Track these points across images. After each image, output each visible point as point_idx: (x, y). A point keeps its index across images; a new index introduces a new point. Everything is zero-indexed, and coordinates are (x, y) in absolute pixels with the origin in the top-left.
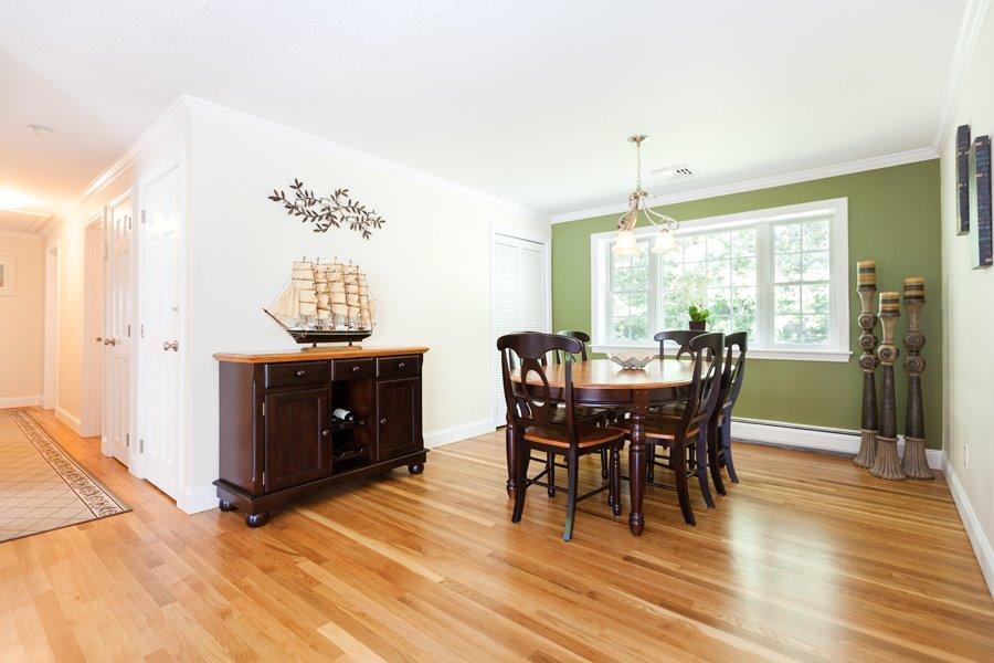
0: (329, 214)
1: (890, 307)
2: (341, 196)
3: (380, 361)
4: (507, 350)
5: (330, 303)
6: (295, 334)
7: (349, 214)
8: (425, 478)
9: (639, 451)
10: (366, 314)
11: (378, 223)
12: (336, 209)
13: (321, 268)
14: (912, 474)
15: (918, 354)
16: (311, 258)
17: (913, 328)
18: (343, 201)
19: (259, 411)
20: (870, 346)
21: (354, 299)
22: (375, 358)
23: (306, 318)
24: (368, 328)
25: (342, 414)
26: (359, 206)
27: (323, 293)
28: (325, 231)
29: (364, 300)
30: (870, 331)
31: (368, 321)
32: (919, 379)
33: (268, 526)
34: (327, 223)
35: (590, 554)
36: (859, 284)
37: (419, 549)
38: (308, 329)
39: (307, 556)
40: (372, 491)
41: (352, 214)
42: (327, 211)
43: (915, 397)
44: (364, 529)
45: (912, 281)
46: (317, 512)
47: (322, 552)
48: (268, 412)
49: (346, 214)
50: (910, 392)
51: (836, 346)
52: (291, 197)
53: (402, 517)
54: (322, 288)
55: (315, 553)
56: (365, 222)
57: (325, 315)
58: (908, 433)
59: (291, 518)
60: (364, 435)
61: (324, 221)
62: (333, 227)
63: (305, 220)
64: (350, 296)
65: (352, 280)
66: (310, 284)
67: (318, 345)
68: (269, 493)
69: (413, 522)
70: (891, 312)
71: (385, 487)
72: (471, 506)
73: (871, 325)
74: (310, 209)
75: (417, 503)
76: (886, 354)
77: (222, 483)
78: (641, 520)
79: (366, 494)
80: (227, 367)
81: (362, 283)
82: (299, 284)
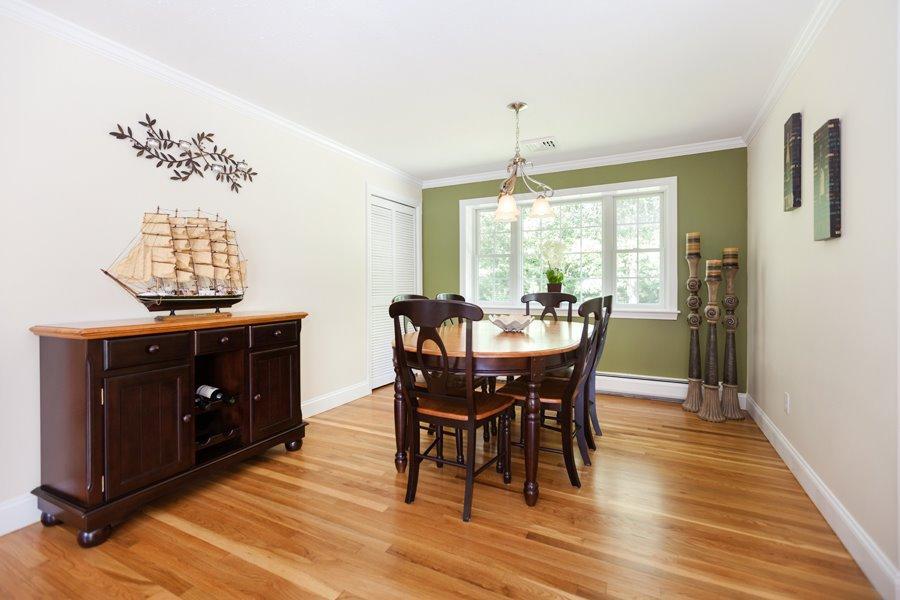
0: (190, 161)
1: (714, 272)
2: (204, 141)
3: (254, 330)
4: (401, 318)
5: (192, 263)
6: (146, 300)
7: (214, 162)
8: (304, 455)
9: (535, 420)
10: (236, 276)
11: (249, 174)
12: (199, 155)
13: (180, 222)
14: (729, 416)
15: (733, 313)
16: (168, 208)
17: (730, 290)
18: (208, 147)
19: (96, 398)
20: (696, 307)
21: (222, 259)
22: (247, 326)
23: (162, 281)
24: (239, 292)
25: (208, 391)
26: (227, 154)
27: (183, 251)
28: (185, 179)
29: (234, 260)
30: (696, 293)
31: (239, 284)
32: (733, 334)
33: (109, 544)
34: (188, 170)
35: (493, 535)
36: (687, 252)
37: (306, 554)
38: (164, 294)
39: (164, 584)
40: (245, 478)
41: (218, 162)
42: (187, 157)
43: (731, 349)
44: (239, 533)
45: (729, 250)
46: (178, 515)
47: (182, 575)
48: (109, 399)
49: (211, 161)
50: (727, 345)
51: (667, 306)
52: (141, 135)
53: (281, 509)
54: (182, 245)
55: (173, 578)
56: (234, 173)
57: (185, 277)
58: (726, 381)
59: (143, 527)
60: (235, 415)
61: (183, 168)
62: (194, 175)
63: (159, 165)
64: (217, 256)
65: (219, 237)
66: (166, 241)
67: (177, 312)
68: (111, 501)
69: (295, 516)
70: (715, 277)
71: (261, 471)
72: (359, 486)
73: (697, 288)
74: (166, 152)
75: (296, 488)
76: (712, 313)
77: (45, 491)
78: (536, 489)
79: (236, 483)
80: (50, 344)
81: (232, 241)
82: (151, 240)
